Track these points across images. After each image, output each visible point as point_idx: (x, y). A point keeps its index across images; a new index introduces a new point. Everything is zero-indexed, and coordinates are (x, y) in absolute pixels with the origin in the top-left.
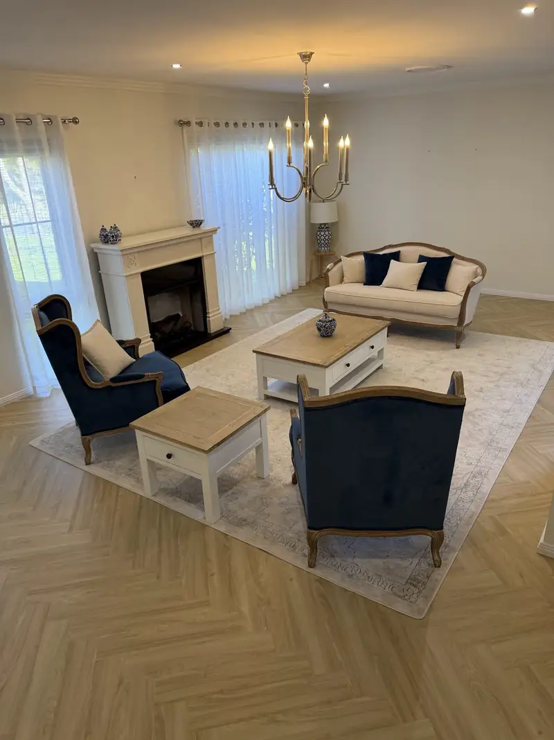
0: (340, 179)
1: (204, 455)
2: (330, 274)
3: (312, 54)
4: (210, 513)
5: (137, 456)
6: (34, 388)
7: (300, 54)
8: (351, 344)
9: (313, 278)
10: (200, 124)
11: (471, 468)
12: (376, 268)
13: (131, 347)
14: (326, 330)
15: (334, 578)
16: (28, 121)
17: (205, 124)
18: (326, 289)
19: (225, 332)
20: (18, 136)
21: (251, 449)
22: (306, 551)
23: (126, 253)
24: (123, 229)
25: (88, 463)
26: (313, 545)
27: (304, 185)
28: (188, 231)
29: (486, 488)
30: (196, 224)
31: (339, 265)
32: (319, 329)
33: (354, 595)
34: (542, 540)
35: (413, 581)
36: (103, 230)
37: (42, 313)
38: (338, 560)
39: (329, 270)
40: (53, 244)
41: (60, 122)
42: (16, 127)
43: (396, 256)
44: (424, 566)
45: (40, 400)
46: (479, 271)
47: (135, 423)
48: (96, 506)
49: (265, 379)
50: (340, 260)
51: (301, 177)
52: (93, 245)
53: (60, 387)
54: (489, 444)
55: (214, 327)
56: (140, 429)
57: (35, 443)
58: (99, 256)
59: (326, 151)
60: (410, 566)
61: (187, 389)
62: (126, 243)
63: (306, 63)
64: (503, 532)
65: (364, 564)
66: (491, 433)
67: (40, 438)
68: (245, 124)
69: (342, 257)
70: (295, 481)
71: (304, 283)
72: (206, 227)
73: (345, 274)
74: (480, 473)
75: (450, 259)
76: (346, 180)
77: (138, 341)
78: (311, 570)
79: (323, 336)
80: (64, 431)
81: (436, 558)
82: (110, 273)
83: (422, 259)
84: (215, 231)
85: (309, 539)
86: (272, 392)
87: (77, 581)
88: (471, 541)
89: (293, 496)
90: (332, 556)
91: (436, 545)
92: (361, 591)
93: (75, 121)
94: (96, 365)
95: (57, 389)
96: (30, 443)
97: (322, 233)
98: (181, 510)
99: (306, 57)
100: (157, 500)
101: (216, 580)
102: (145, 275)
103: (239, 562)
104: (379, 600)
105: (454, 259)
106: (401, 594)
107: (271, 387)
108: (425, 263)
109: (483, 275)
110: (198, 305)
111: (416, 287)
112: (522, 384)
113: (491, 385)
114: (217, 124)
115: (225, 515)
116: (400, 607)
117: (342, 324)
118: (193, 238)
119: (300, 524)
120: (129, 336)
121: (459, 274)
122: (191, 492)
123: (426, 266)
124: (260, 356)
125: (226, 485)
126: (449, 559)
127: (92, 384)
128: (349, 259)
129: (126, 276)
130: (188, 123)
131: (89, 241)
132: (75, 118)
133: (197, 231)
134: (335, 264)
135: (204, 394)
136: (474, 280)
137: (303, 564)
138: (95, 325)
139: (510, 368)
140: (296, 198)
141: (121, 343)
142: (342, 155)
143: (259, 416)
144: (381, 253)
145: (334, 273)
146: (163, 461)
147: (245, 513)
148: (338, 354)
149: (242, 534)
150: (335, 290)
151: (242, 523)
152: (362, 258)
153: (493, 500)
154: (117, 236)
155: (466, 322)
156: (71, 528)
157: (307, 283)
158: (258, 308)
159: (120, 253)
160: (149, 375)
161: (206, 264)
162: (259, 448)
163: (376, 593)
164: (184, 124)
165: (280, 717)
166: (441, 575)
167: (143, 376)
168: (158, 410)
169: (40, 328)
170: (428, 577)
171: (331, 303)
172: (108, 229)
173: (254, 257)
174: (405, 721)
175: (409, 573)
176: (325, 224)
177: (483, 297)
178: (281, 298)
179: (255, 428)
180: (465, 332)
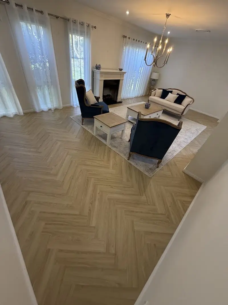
0: (165, 62)
1: (109, 128)
2: (152, 93)
3: (170, 14)
4: (108, 142)
5: (94, 126)
6: (73, 104)
7: (166, 14)
8: (153, 112)
9: (147, 94)
10: (129, 38)
11: (172, 149)
12: (165, 94)
13: (97, 99)
14: (147, 107)
15: (133, 164)
16: (82, 24)
17: (131, 39)
18: (150, 97)
19: (121, 102)
20: (79, 29)
21: (121, 130)
22: (128, 156)
23: (102, 73)
24: (102, 66)
25: (82, 125)
26: (130, 155)
27: (154, 62)
28: (118, 71)
29: (175, 154)
30: (121, 70)
31: (155, 91)
32: (145, 106)
33: (136, 168)
34: (185, 169)
35: (151, 169)
36: (97, 65)
37: (77, 83)
38: (135, 160)
39: (152, 92)
40: (83, 66)
41: (91, 27)
42: (79, 25)
43: (171, 92)
44: (154, 167)
45: (74, 108)
46: (192, 101)
47: (94, 117)
48: (82, 134)
49: (128, 115)
50: (156, 90)
51: (154, 58)
52: (93, 69)
53: (79, 106)
54: (179, 145)
55: (118, 100)
56: (96, 118)
57: (71, 117)
58: (94, 73)
59: (163, 52)
60: (151, 166)
61: (109, 112)
62: (102, 70)
63: (167, 18)
64: (176, 165)
65: (141, 163)
66: (180, 143)
67: (73, 116)
68: (141, 42)
69: (157, 89)
70: (129, 141)
71: (144, 95)
72: (123, 71)
73: (156, 94)
74: (175, 151)
75: (186, 96)
76: (167, 62)
77: (99, 98)
78: (128, 161)
79: (146, 108)
80: (78, 116)
81: (158, 166)
82: (97, 78)
83: (178, 94)
84: (125, 73)
85: (129, 154)
86: (129, 119)
87: (75, 148)
88: (167, 164)
89: (128, 144)
90: (133, 159)
91: (159, 163)
92: (138, 168)
93: (95, 27)
94: (89, 101)
95: (78, 106)
96: (70, 117)
97: (153, 82)
98: (101, 140)
99: (168, 16)
100: (96, 137)
101: (106, 157)
102: (105, 81)
103: (112, 155)
104: (142, 171)
105: (187, 96)
106: (147, 171)
107: (129, 118)
108: (178, 95)
109: (193, 102)
110: (116, 93)
111: (174, 102)
112: (192, 133)
113: (184, 132)
114: (134, 40)
115: (111, 144)
116: (147, 174)
117: (152, 106)
118: (119, 73)
119: (128, 150)
120: (98, 96)
121: (187, 101)
122: (105, 137)
123: (178, 96)
124: (129, 109)
125: (113, 138)
126: (161, 167)
127: (87, 105)
128: (158, 90)
129: (100, 80)
130: (126, 37)
131: (93, 68)
132: (95, 26)
133: (121, 72)
134: (154, 90)
135: (112, 114)
136: (190, 103)
137: (126, 159)
138: (90, 90)
139: (190, 129)
140: (150, 65)
141: (95, 97)
142: (167, 55)
143: (125, 122)
144: (167, 90)
145: (153, 93)
146: (100, 128)
147: (116, 145)
148: (148, 113)
149: (114, 149)
150: (152, 97)
151: (115, 147)
152: (162, 90)
153: (176, 157)
154: (100, 68)
155: (184, 114)
156: (76, 137)
157: (145, 95)
158: (130, 98)
159: (99, 73)
160: (100, 106)
161: (121, 82)
162: (123, 131)
163: (142, 169)
164: (125, 37)
165: (114, 187)
166: (158, 170)
167: (99, 106)
168: (101, 115)
169: (76, 86)
170: (155, 169)
171: (150, 101)
172: (98, 65)
173: (133, 85)
174: (140, 195)
175: (150, 167)
176: (154, 79)
177: (190, 110)
178: (137, 97)
179: (123, 125)
180: (182, 117)
